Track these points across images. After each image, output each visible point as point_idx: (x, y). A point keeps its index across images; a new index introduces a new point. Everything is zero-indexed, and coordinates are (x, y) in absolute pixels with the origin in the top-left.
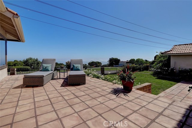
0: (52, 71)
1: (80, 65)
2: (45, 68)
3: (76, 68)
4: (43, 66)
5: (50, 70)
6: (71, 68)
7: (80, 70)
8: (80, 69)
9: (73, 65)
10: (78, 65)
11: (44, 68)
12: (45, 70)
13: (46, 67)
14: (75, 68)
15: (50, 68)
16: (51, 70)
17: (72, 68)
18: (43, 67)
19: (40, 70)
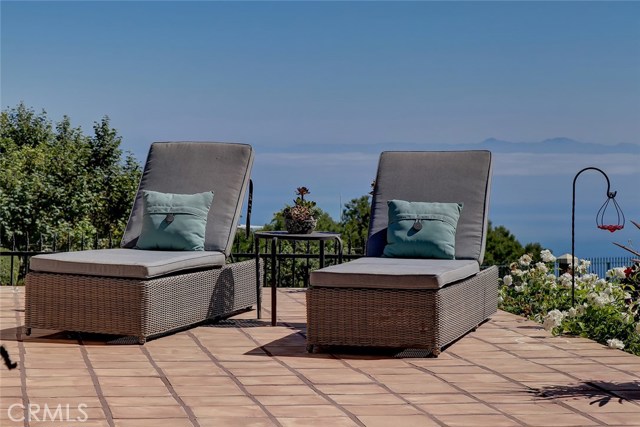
0: (215, 248)
1: (451, 210)
2: (166, 222)
3: (414, 231)
4: (147, 204)
5: (200, 241)
6: (376, 230)
7: (449, 257)
8: (449, 243)
9: (392, 206)
10: (437, 206)
11: (159, 220)
12: (162, 242)
13: (169, 218)
14: (402, 234)
15: (197, 228)
16: (211, 247)
17: (383, 233)
18: (148, 214)
19: (128, 238)
